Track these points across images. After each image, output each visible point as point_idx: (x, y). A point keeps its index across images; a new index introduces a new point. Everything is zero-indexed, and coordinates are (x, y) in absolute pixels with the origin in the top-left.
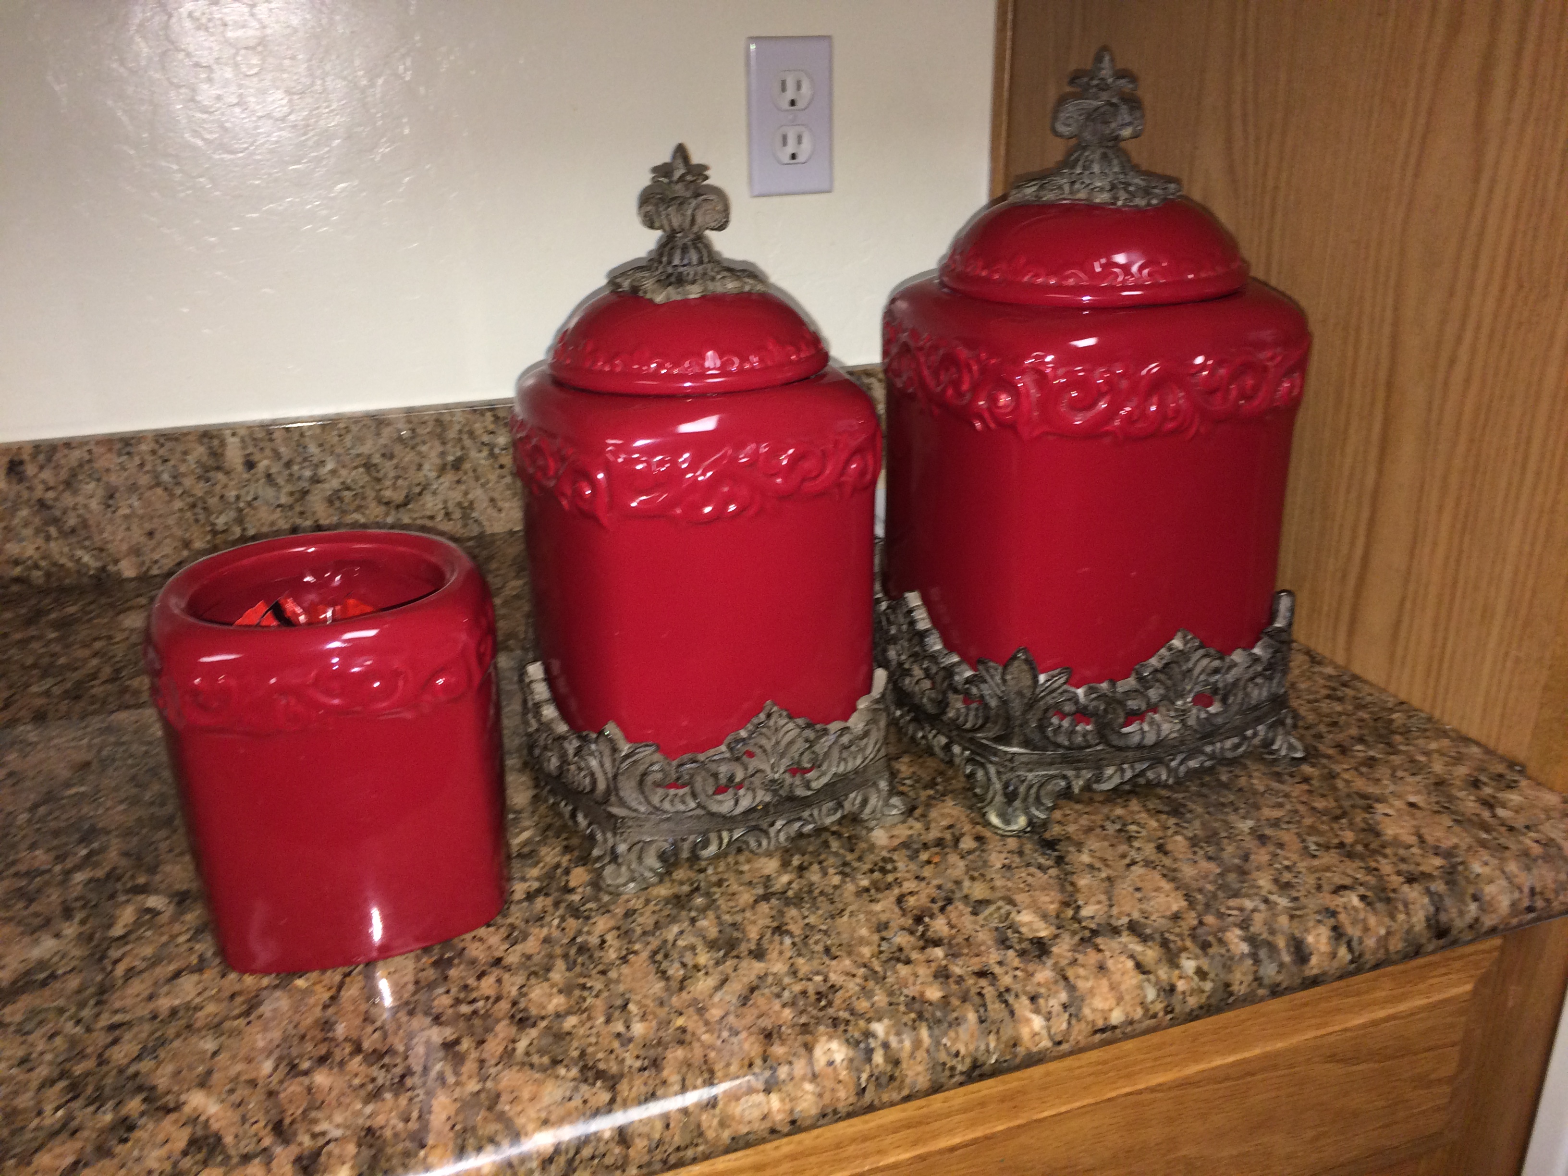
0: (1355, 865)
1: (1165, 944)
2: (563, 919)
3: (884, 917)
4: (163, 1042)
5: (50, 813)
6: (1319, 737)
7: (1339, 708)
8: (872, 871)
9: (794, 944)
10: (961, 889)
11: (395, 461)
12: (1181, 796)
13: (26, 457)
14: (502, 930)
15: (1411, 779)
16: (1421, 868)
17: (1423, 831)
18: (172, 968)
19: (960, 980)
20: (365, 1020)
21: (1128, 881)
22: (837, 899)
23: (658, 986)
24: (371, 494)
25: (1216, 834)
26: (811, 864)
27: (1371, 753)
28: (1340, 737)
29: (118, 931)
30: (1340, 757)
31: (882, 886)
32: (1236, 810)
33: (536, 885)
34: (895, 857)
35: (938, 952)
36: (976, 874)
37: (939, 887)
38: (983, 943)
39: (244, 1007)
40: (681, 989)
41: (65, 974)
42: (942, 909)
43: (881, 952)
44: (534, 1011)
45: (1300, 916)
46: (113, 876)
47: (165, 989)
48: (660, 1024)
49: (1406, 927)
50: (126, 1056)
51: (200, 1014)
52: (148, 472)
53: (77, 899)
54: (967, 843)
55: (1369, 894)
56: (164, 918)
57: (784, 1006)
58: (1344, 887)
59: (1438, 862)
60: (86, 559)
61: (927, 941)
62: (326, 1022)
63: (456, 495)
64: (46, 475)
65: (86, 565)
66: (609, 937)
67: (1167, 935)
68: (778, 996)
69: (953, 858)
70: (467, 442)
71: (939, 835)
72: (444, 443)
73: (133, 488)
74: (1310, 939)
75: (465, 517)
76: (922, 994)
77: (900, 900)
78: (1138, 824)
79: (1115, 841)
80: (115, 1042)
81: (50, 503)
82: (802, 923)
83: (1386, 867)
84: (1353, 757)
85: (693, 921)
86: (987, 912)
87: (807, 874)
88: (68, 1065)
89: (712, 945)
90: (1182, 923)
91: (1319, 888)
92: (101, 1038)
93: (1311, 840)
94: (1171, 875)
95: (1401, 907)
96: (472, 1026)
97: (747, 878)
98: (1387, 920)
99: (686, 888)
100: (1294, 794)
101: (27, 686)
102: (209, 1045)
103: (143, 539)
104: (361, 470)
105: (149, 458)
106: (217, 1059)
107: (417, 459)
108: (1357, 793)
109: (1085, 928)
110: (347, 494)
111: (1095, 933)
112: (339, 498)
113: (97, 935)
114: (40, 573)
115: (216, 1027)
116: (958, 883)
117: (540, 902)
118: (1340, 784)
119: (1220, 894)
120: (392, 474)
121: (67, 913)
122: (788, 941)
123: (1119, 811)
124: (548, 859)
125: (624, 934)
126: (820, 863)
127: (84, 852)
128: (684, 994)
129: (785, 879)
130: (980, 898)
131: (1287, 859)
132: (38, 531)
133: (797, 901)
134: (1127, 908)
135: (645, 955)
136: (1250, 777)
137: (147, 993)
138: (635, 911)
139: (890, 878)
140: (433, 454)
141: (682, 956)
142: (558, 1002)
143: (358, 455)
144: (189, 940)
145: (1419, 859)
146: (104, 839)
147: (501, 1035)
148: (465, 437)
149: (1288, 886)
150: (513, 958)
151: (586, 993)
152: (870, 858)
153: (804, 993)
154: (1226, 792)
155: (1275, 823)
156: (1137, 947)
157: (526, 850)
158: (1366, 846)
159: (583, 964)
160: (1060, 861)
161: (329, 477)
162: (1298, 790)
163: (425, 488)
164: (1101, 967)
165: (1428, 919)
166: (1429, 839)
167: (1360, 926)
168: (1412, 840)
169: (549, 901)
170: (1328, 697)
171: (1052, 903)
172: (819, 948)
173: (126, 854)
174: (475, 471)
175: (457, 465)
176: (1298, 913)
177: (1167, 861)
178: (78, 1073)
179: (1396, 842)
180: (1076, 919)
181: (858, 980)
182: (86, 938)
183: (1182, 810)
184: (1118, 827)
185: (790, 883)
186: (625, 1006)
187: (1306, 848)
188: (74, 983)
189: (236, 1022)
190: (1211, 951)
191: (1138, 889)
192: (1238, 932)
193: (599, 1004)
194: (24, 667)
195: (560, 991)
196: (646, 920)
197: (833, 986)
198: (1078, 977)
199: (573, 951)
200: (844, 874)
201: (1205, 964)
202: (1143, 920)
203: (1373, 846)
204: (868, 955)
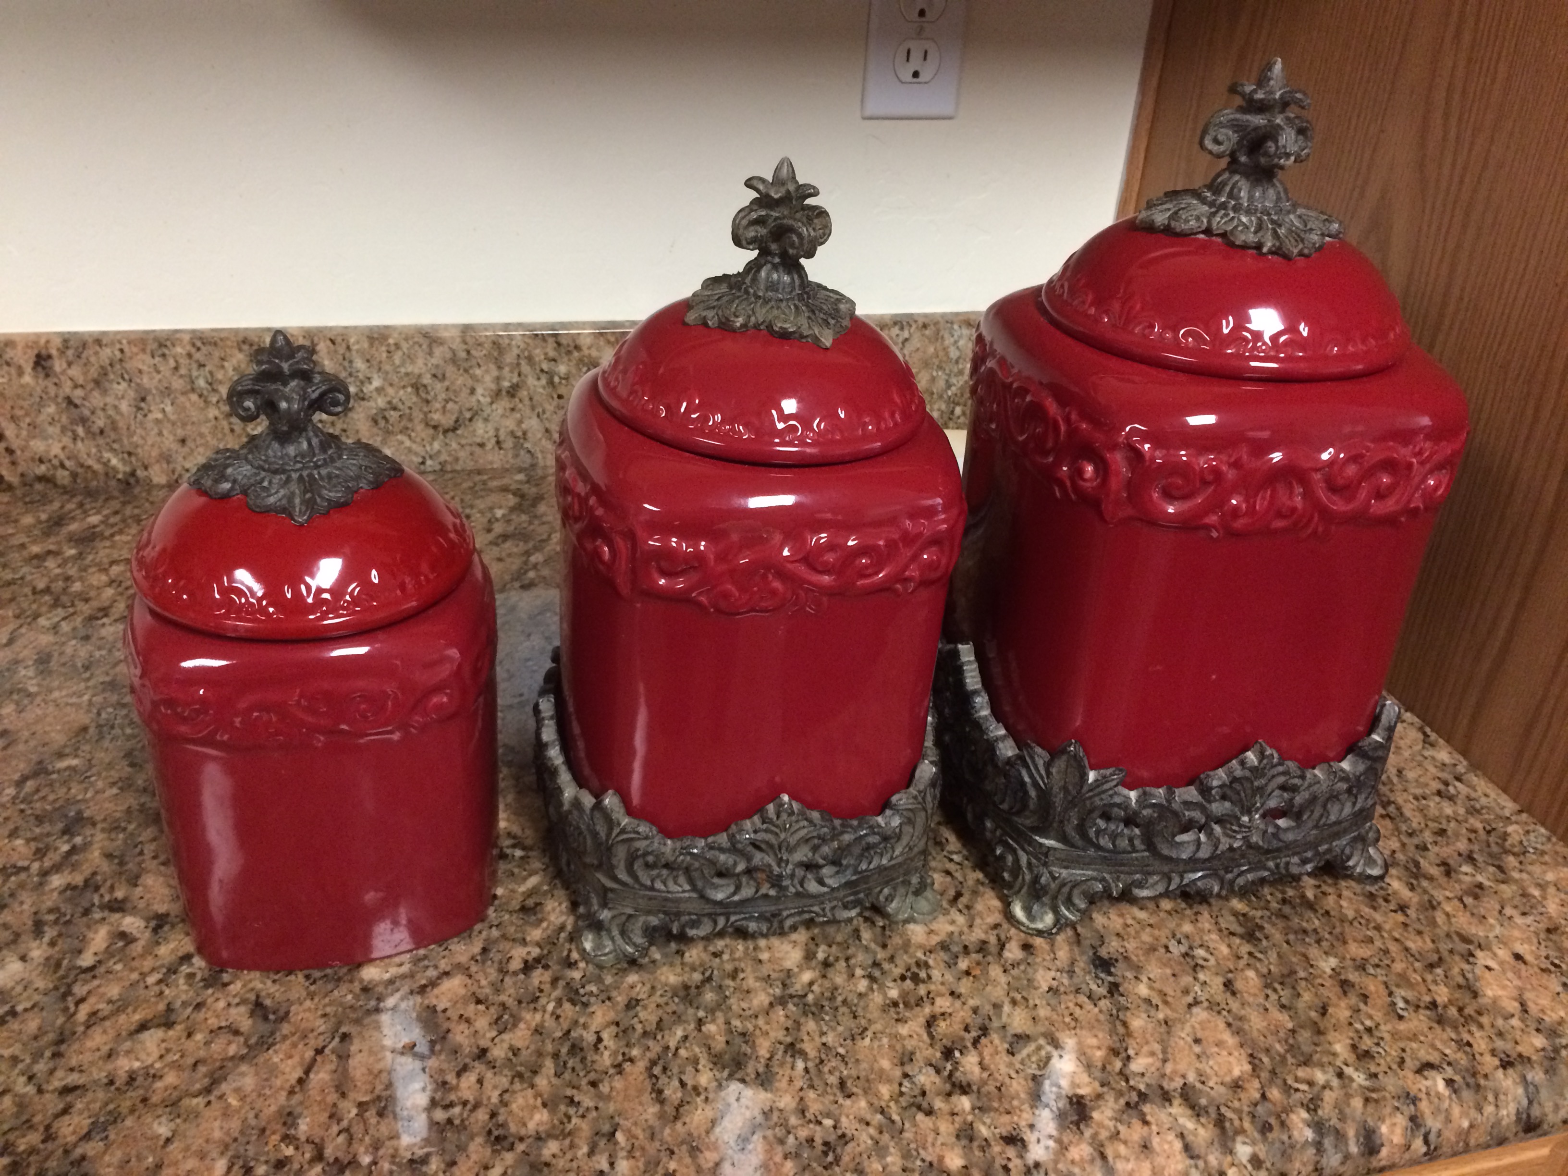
0: (1445, 1036)
1: (1220, 1122)
2: (559, 1002)
3: (910, 1044)
4: (116, 1118)
5: (37, 791)
6: (1423, 848)
7: (1449, 811)
8: (903, 978)
9: (806, 1070)
10: (1000, 1016)
11: (447, 383)
12: (1259, 913)
13: (54, 352)
14: (492, 1010)
15: (1519, 920)
16: (1520, 1049)
17: (1529, 996)
18: (137, 1017)
19: (986, 1144)
20: (331, 1117)
21: (1188, 1028)
22: (860, 1012)
23: (653, 1110)
24: (418, 415)
25: (1293, 972)
26: (837, 959)
27: (1480, 878)
28: (1446, 851)
29: (86, 960)
30: (1443, 880)
31: (912, 1001)
32: (1318, 942)
33: (536, 952)
34: (931, 962)
35: (965, 1103)
36: (1018, 997)
37: (975, 1011)
38: (1017, 1096)
39: (206, 1081)
40: (676, 1118)
41: (26, 1010)
42: (976, 1042)
43: (902, 1094)
44: (513, 1128)
45: (1377, 1101)
46: (91, 884)
47: (128, 1045)
48: (647, 1163)
49: (1492, 1120)
50: (74, 1132)
51: (159, 1085)
52: (181, 376)
53: (50, 911)
54: (1013, 952)
55: (1457, 1078)
56: (137, 948)
57: (786, 1157)
58: (1429, 1066)
59: (1539, 1041)
60: (114, 461)
61: (954, 1085)
62: (290, 1114)
63: (510, 423)
64: (75, 372)
65: (114, 469)
66: (605, 1035)
67: (1223, 1110)
68: (782, 1142)
69: (995, 971)
70: (525, 368)
71: (983, 936)
72: (500, 368)
73: (167, 391)
74: (1384, 1129)
75: (517, 446)
76: (941, 1159)
77: (930, 1024)
78: (1208, 949)
79: (1177, 969)
80: (65, 1111)
81: (78, 401)
82: (818, 1041)
83: (1481, 1043)
84: (1459, 881)
85: (700, 1022)
86: (1025, 1052)
87: (831, 973)
88: (11, 1137)
89: (717, 1060)
90: (1242, 1095)
91: (1402, 1062)
92: (53, 1103)
93: (1400, 992)
94: (1237, 1026)
95: (1491, 1098)
96: (444, 1139)
97: (765, 970)
98: (1473, 1113)
99: (697, 977)
100: (1387, 927)
101: (36, 616)
102: (163, 1129)
103: (175, 446)
104: (409, 390)
105: (183, 361)
106: (171, 1147)
107: (470, 382)
108: (1459, 934)
109: (1132, 1088)
110: (393, 415)
111: (1143, 1097)
112: (384, 418)
113: (65, 963)
114: (66, 473)
115: (173, 1105)
116: (997, 1006)
117: (539, 977)
118: (1440, 918)
119: (1290, 1060)
120: (443, 396)
121: (38, 928)
122: (800, 1065)
123: (1187, 928)
124: (552, 918)
125: (623, 1032)
126: (847, 959)
127: (66, 848)
128: (679, 1125)
129: (807, 976)
130: (1019, 1031)
131: (1371, 1017)
132: (64, 429)
133: (815, 1011)
134: (1182, 1067)
135: (641, 1065)
136: (1340, 896)
137: (105, 1049)
138: (638, 1001)
139: (922, 990)
140: (488, 378)
141: (682, 1072)
142: (540, 1119)
143: (407, 374)
144: (160, 982)
145: (1518, 1034)
146: (88, 831)
147: (474, 1157)
148: (523, 362)
149: (1366, 1055)
150: (498, 1052)
151: (572, 1111)
152: (904, 959)
153: (810, 1141)
154: (1310, 914)
155: (1361, 966)
156: (1188, 1124)
157: (530, 902)
158: (1460, 1010)
159: (573, 1069)
160: (1114, 989)
161: (375, 394)
162: (1390, 921)
163: (475, 414)
164: (1146, 1146)
165: (1518, 1113)
166: (1532, 1008)
167: (1441, 1117)
168: (1513, 1006)
169: (547, 976)
170: (1439, 793)
171: (1099, 1048)
172: (833, 1080)
173: (109, 856)
174: (531, 399)
175: (513, 391)
176: (1374, 1095)
177: (1234, 1005)
178: (22, 1148)
179: (1495, 1007)
180: (1123, 1075)
181: (871, 1131)
182: (53, 965)
183: (1258, 934)
184: (1183, 949)
185: (811, 984)
186: (613, 1134)
187: (1394, 1004)
188: (32, 1025)
189: (195, 1101)
190: (1270, 1136)
191: (1197, 1041)
192: (1304, 1115)
193: (584, 1127)
194: (34, 591)
195: (545, 1105)
196: (648, 1015)
197: (843, 1136)
198: (1118, 1156)
199: (564, 1050)
200: (871, 978)
201: (1262, 1151)
202: (1198, 1085)
203: (1469, 1010)
204: (887, 1097)
